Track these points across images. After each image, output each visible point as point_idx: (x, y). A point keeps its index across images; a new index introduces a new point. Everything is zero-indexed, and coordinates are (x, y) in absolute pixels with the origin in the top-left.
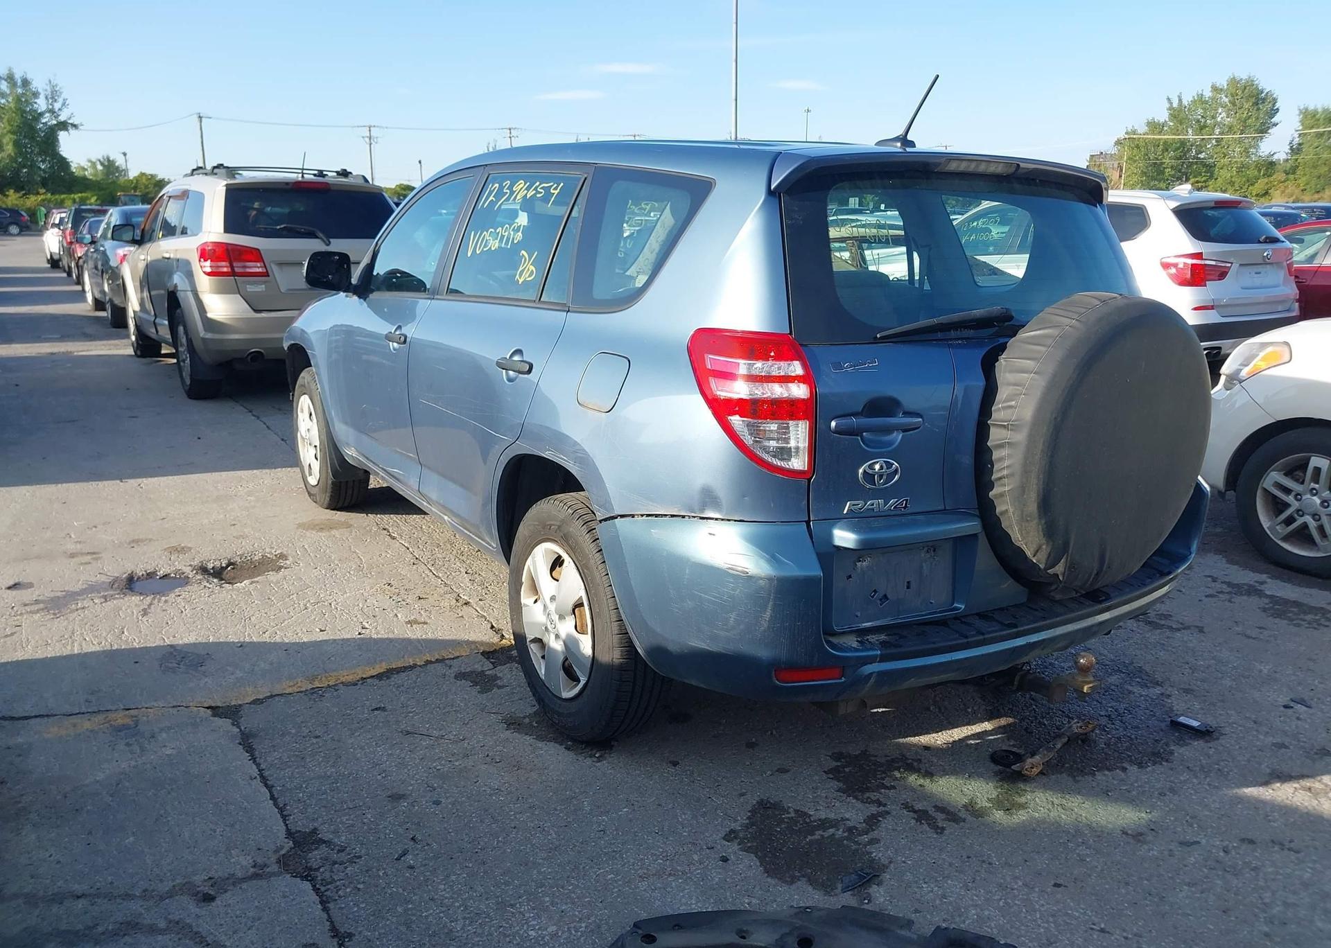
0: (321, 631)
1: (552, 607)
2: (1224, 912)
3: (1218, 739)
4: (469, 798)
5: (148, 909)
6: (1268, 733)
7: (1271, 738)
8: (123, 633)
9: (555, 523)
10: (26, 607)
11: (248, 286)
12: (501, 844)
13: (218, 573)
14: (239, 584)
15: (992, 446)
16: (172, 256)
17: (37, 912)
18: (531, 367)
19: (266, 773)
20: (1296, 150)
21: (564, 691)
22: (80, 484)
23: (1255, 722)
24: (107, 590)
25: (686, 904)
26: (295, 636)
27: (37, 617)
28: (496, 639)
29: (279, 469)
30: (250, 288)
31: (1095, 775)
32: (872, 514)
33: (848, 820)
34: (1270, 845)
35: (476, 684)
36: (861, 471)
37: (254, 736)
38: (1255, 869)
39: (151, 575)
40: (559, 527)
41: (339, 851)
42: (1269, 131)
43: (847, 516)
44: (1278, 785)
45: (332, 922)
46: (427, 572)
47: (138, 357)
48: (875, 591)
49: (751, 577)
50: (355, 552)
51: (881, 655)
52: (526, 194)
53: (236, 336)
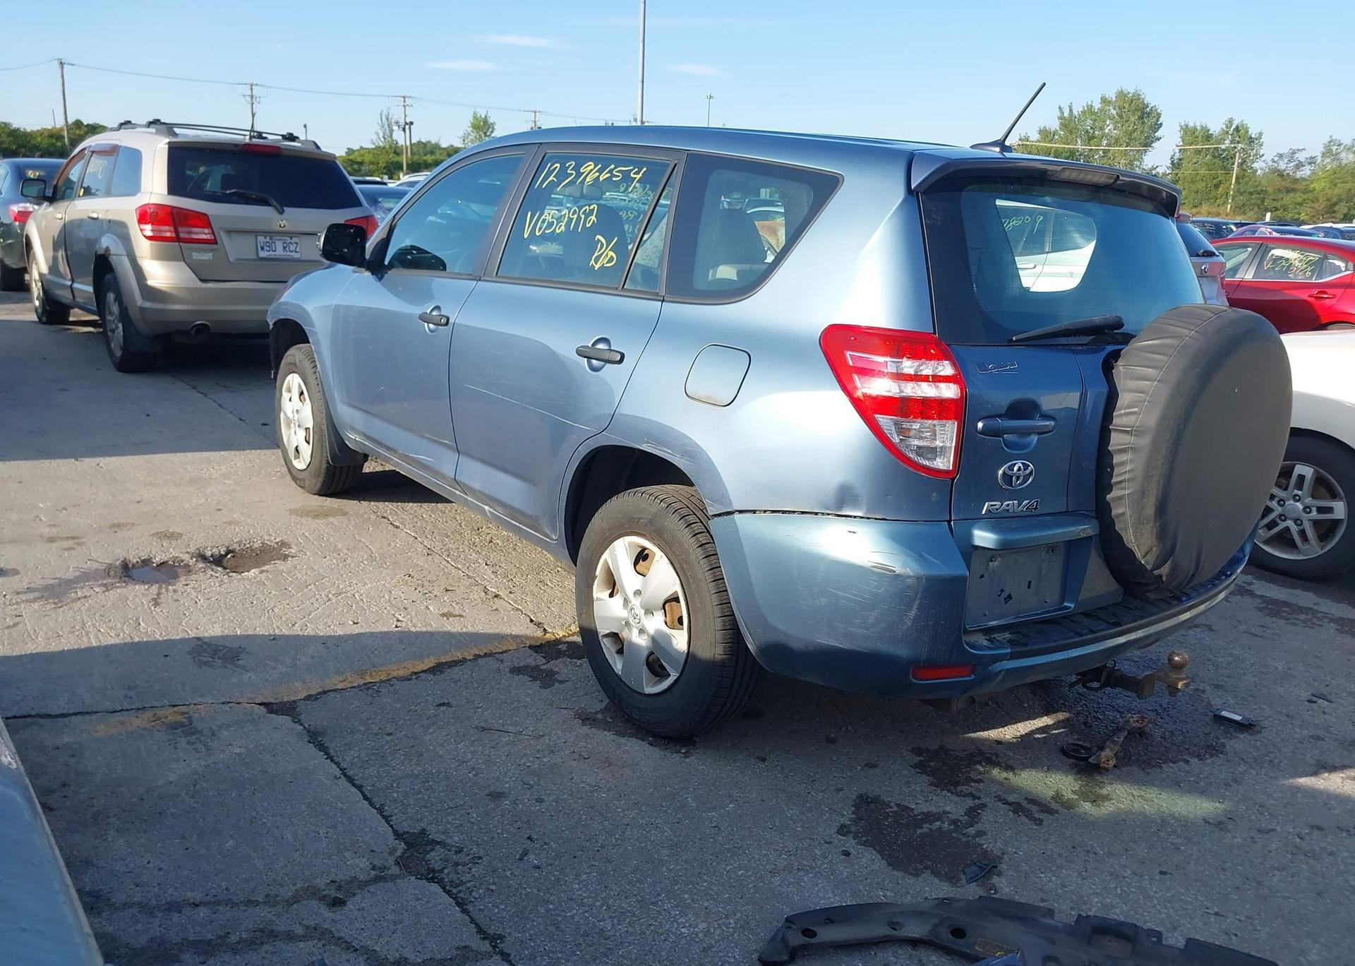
0: (355, 623)
1: (636, 602)
2: (1318, 894)
3: (1260, 732)
4: (570, 795)
5: (278, 915)
6: (1302, 726)
7: (1306, 731)
8: (139, 624)
9: (645, 516)
10: (21, 596)
11: (194, 253)
12: (619, 842)
13: (218, 561)
14: (246, 573)
15: (1114, 451)
16: (100, 216)
17: (157, 921)
18: (623, 356)
19: (350, 773)
20: (1176, 165)
21: (647, 686)
22: (30, 461)
23: (1288, 716)
24: (104, 579)
25: (825, 898)
26: (328, 629)
27: (36, 606)
28: (539, 633)
29: (248, 451)
30: (197, 256)
31: (1161, 767)
32: (1006, 514)
33: (950, 813)
34: (1337, 831)
35: (535, 679)
36: (1000, 472)
37: (323, 733)
38: (1331, 854)
39: (146, 562)
40: (651, 521)
41: (456, 852)
42: (1153, 145)
43: (986, 516)
44: (1327, 775)
45: (476, 924)
46: (444, 563)
47: (44, 323)
48: (1002, 591)
49: (898, 576)
50: (361, 541)
51: (1011, 653)
52: (599, 176)
53: (178, 307)
